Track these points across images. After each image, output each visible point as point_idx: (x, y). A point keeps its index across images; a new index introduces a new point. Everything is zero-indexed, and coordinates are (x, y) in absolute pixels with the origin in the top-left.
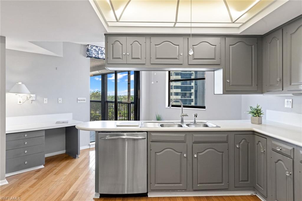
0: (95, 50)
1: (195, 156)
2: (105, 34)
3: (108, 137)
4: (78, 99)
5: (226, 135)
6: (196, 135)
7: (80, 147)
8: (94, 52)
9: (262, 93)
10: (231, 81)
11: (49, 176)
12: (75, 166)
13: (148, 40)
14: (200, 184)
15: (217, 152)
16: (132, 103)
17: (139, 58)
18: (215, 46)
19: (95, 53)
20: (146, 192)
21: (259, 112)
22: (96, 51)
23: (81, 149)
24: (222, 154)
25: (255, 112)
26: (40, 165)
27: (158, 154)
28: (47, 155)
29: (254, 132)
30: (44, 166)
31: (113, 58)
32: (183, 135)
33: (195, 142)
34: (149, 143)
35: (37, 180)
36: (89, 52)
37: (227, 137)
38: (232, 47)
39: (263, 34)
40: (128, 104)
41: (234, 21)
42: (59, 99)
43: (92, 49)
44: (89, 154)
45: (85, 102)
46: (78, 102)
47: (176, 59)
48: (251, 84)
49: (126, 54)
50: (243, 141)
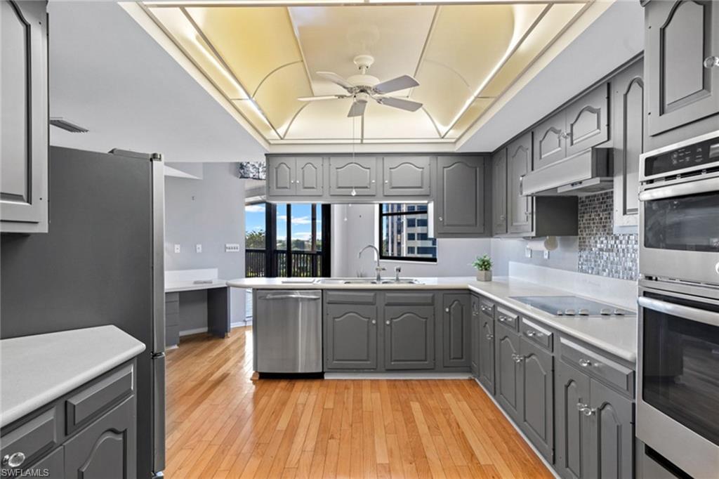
0: (254, 165)
1: (388, 322)
2: (266, 155)
3: (269, 296)
4: (228, 245)
5: (431, 295)
6: (388, 295)
7: (231, 324)
8: (251, 169)
9: (491, 236)
10: (445, 219)
11: (186, 358)
12: (224, 348)
13: (326, 161)
14: (395, 361)
15: (418, 318)
16: (318, 253)
17: (313, 188)
18: (421, 170)
19: (252, 171)
20: (321, 371)
21: (486, 263)
22: (255, 167)
23: (231, 327)
24: (426, 322)
25: (481, 263)
26: (174, 344)
27: (337, 320)
28: (182, 333)
29: (470, 290)
30: (178, 345)
31: (277, 188)
32: (372, 294)
33: (388, 305)
34: (325, 305)
35: (171, 361)
36: (243, 169)
37: (433, 297)
38: (447, 171)
39: (491, 151)
40: (313, 255)
41: (442, 135)
42: (198, 246)
43: (249, 165)
44: (244, 334)
45: (238, 250)
46: (227, 250)
47: (366, 187)
48: (474, 222)
49: (295, 182)
50: (456, 302)
